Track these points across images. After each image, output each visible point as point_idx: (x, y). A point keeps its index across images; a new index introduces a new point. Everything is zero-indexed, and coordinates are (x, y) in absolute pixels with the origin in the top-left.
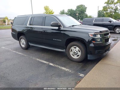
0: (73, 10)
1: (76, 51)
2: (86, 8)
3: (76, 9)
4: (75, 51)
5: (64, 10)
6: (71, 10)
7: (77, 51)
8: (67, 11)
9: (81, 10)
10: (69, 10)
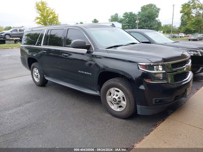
0: (134, 15)
1: (117, 98)
2: (159, 9)
3: (139, 13)
4: (115, 97)
5: (117, 15)
6: (131, 13)
7: (119, 98)
8: (123, 16)
9: (149, 13)
10: (126, 13)
